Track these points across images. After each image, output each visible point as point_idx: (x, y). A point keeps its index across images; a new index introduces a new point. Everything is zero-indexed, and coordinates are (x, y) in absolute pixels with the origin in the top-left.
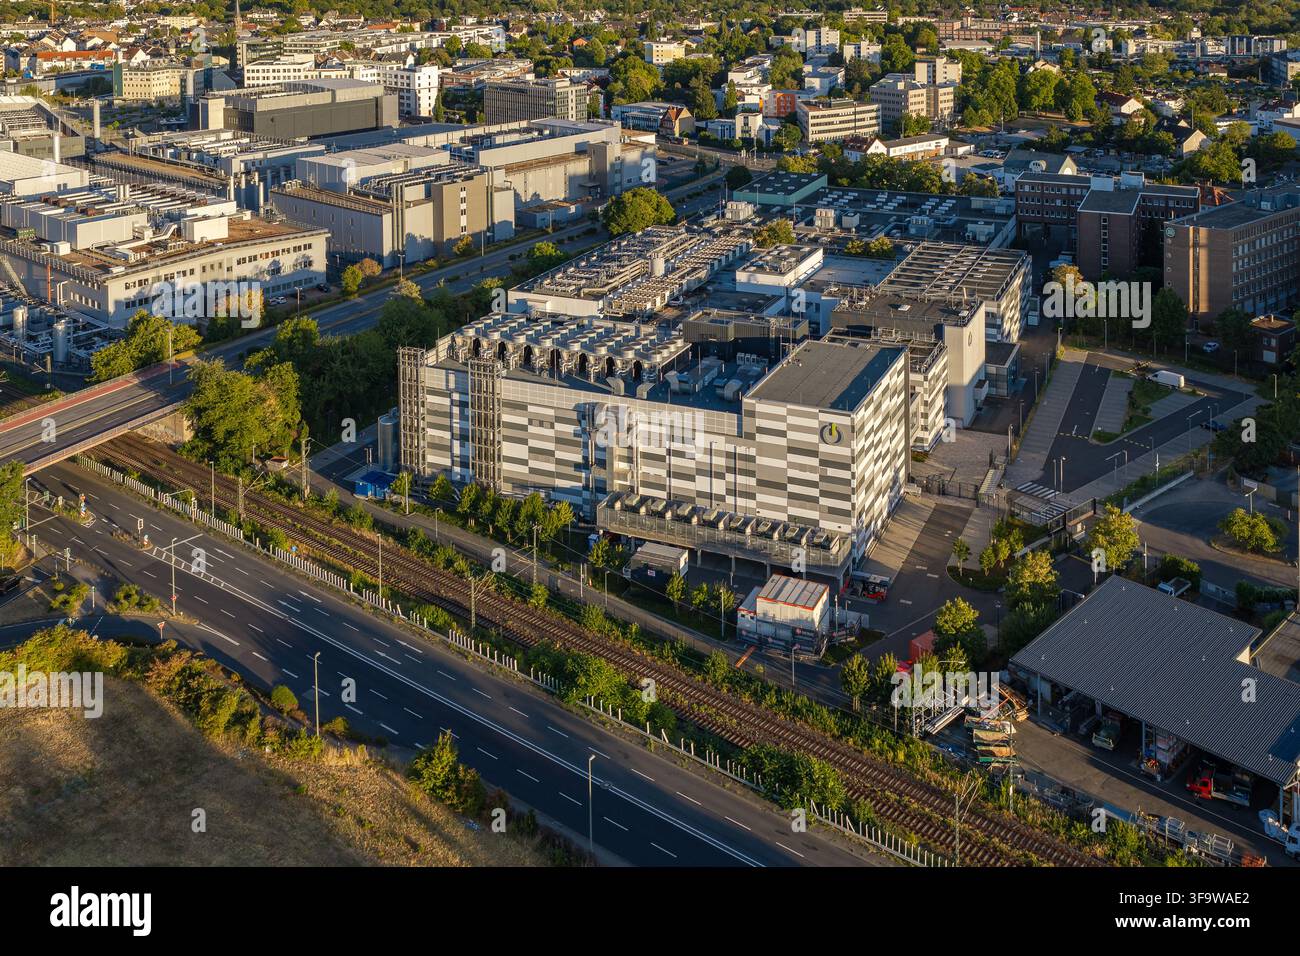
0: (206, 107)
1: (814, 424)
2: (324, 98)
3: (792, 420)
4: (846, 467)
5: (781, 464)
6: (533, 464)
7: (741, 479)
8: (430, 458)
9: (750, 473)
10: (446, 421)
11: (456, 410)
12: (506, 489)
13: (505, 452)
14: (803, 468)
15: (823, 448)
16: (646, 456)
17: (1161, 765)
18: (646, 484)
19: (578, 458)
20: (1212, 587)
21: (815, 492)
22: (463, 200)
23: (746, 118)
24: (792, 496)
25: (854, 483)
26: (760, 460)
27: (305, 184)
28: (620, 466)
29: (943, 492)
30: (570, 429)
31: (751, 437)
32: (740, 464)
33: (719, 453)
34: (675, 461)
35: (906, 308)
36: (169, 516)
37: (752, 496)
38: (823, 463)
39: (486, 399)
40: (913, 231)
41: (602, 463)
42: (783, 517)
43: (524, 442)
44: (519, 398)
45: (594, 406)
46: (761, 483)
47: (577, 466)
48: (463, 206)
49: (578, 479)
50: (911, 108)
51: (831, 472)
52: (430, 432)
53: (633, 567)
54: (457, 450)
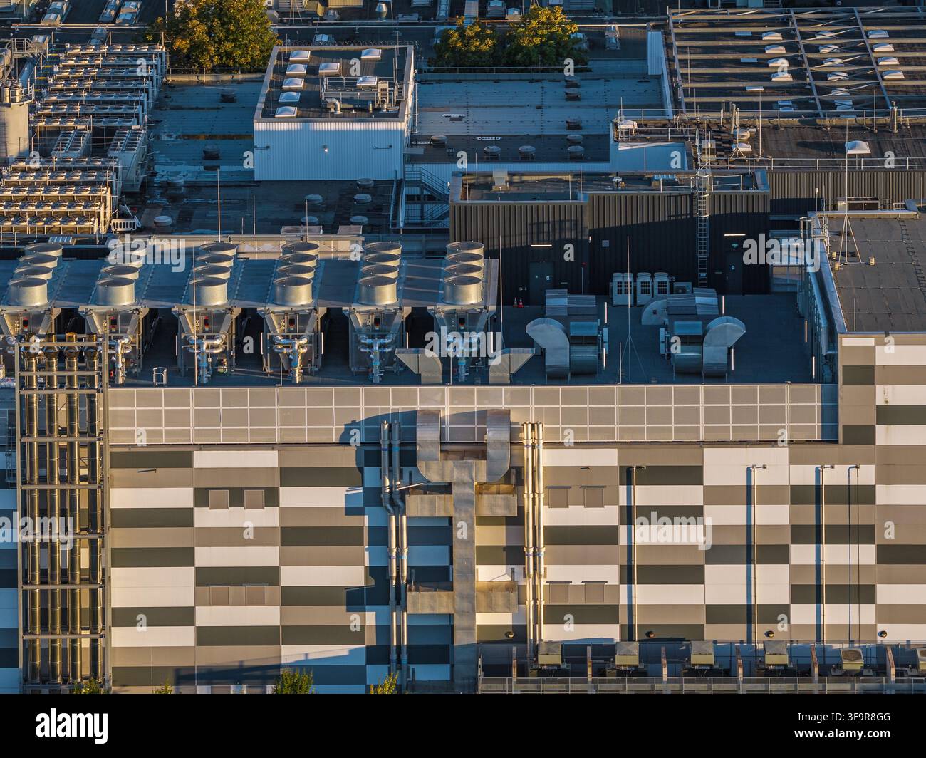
6: (209, 616)
7: (835, 555)
9: (858, 534)
13: (124, 598)
16: (559, 536)
19: (354, 576)
31: (863, 436)
32: (833, 515)
33: (772, 495)
39: (65, 452)
41: (434, 577)
43: (182, 557)
44: (166, 435)
46: (888, 555)
47: (354, 599)
49: (352, 634)
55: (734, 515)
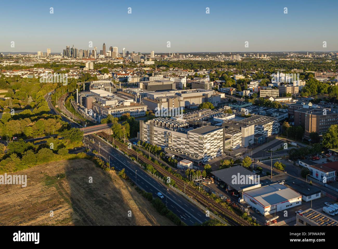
0: (139, 84)
1: (198, 137)
2: (161, 84)
3: (195, 136)
4: (202, 144)
5: (193, 143)
6: (158, 141)
7: (187, 146)
8: (144, 140)
9: (188, 145)
10: (146, 133)
11: (148, 131)
12: (155, 145)
13: (154, 139)
14: (196, 144)
15: (199, 141)
16: (174, 141)
17: (228, 190)
18: (174, 146)
19: (165, 141)
20: (263, 172)
21: (198, 149)
22: (173, 102)
23: (246, 91)
24: (195, 149)
25: (204, 148)
26: (190, 143)
27: (148, 98)
28: (170, 142)
29: (230, 155)
30: (163, 136)
31: (189, 138)
32: (187, 143)
33: (184, 141)
34: (178, 142)
35: (237, 124)
36: (105, 144)
37: (189, 149)
38: (199, 144)
39: (152, 130)
40: (260, 114)
41: (167, 142)
42: (193, 153)
43: (157, 137)
44: (156, 130)
45: (166, 132)
46: (190, 146)
48: (173, 103)
49: (164, 144)
50: (287, 91)
51: (200, 145)
52: (144, 135)
53: (165, 156)
54: (148, 138)
55: (182, 142)
